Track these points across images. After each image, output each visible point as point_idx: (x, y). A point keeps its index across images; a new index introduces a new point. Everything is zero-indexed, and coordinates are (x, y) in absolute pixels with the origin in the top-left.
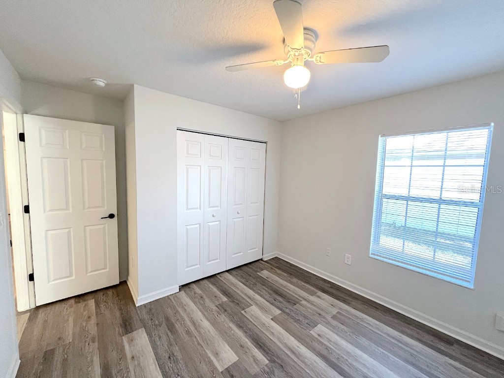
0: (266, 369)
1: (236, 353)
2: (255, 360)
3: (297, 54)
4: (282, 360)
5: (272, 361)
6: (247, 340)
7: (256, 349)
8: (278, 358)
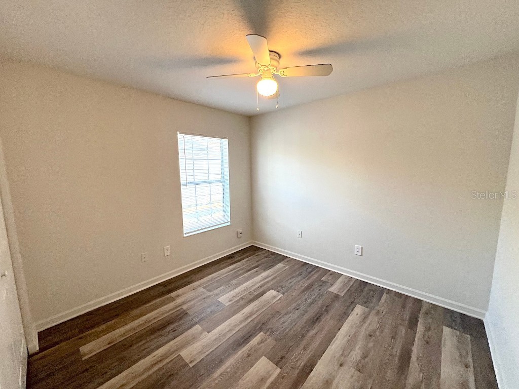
0: (268, 333)
1: (257, 359)
2: (262, 342)
3: (266, 69)
4: (258, 323)
5: (260, 330)
6: (240, 352)
7: (249, 343)
8: (256, 326)
